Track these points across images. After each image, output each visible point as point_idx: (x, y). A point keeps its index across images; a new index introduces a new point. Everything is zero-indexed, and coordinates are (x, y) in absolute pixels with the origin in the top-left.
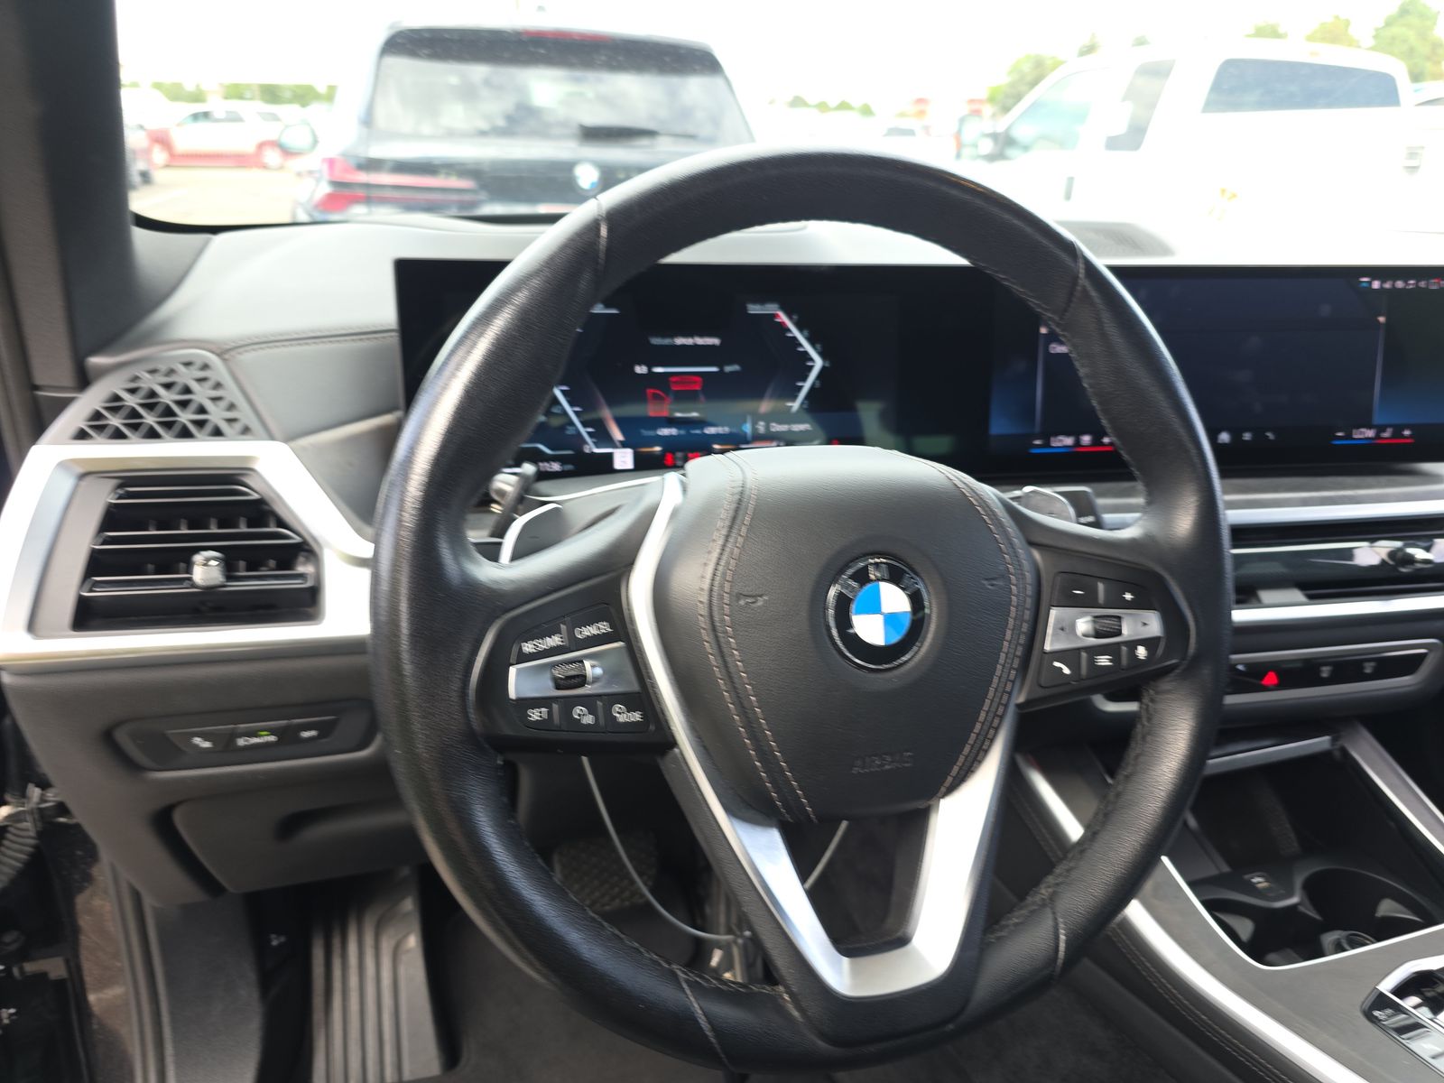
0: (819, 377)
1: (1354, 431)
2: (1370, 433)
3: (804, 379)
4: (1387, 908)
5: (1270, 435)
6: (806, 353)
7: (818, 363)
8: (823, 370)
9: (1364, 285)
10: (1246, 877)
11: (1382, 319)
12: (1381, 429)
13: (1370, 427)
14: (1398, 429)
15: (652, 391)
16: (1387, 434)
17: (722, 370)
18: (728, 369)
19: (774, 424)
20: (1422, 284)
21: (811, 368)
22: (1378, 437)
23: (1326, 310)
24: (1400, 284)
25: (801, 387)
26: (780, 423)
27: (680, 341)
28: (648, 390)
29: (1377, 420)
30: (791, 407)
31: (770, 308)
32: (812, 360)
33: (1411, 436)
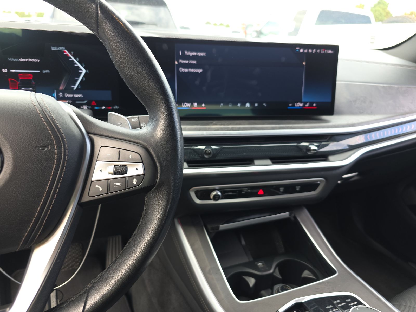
0: (84, 76)
1: (296, 104)
2: (301, 105)
3: (79, 77)
4: (306, 274)
5: (265, 105)
6: (78, 67)
7: (84, 71)
8: (86, 73)
9: (297, 51)
10: (256, 263)
11: (304, 63)
12: (305, 103)
13: (301, 102)
14: (311, 104)
15: (10, 79)
16: (307, 105)
17: (41, 72)
18: (44, 72)
19: (66, 94)
20: (318, 51)
21: (81, 73)
22: (304, 106)
23: (283, 59)
24: (310, 51)
25: (77, 80)
26: (69, 93)
27: (21, 60)
28: (9, 79)
29: (303, 100)
30: (73, 88)
31: (62, 49)
32: (81, 70)
33: (315, 106)
